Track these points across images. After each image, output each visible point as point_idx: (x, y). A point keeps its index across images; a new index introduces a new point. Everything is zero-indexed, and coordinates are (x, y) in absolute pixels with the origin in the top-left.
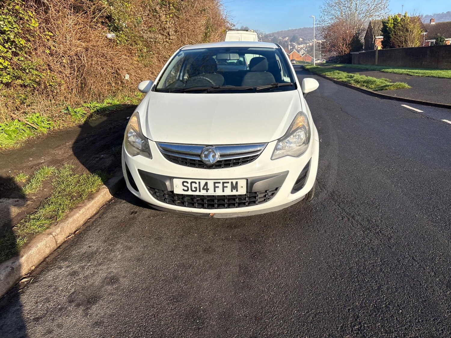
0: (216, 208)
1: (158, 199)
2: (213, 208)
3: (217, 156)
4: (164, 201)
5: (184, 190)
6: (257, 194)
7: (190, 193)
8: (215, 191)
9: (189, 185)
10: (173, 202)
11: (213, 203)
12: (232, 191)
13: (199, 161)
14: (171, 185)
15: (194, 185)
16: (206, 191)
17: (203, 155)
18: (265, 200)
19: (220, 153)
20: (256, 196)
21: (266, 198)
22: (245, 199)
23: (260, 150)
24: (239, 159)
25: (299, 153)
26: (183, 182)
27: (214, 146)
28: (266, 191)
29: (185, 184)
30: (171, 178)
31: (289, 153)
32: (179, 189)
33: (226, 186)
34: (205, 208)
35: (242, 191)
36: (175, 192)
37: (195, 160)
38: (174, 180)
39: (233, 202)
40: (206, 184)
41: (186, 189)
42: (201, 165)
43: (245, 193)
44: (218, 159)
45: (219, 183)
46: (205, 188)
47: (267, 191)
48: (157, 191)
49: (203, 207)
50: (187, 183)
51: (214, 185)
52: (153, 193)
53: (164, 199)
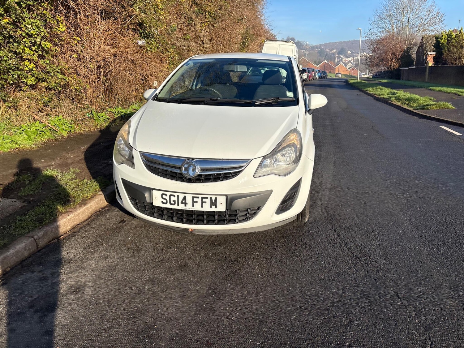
0: (194, 224)
1: (138, 210)
2: (192, 223)
3: (197, 170)
4: (144, 212)
5: (163, 202)
6: (238, 212)
7: (168, 206)
8: (193, 206)
9: (168, 198)
10: (152, 215)
11: (191, 218)
12: (211, 207)
13: (179, 173)
14: (150, 197)
15: (172, 198)
16: (184, 205)
17: (183, 168)
18: (246, 218)
19: (200, 168)
20: (236, 214)
21: (247, 217)
22: (225, 217)
23: (243, 166)
24: (220, 174)
25: (285, 172)
26: (162, 194)
27: (195, 160)
28: (247, 210)
29: (164, 196)
30: (150, 190)
31: (275, 172)
32: (158, 202)
33: (205, 202)
34: (184, 223)
35: (221, 207)
36: (154, 204)
37: (175, 173)
38: (154, 191)
39: (213, 218)
40: (185, 198)
41: (165, 201)
42: (181, 178)
43: (224, 210)
44: (198, 173)
45: (198, 197)
46: (184, 202)
47: (249, 210)
48: (138, 202)
49: (182, 222)
50: (166, 195)
51: (193, 200)
52: (135, 204)
53: (144, 210)
